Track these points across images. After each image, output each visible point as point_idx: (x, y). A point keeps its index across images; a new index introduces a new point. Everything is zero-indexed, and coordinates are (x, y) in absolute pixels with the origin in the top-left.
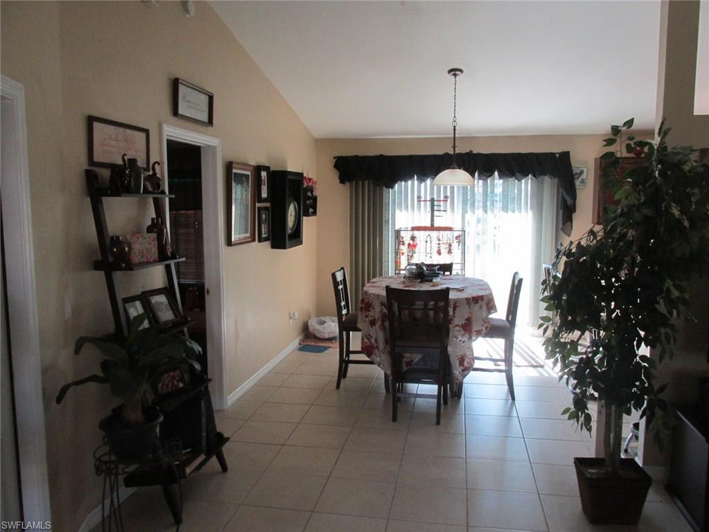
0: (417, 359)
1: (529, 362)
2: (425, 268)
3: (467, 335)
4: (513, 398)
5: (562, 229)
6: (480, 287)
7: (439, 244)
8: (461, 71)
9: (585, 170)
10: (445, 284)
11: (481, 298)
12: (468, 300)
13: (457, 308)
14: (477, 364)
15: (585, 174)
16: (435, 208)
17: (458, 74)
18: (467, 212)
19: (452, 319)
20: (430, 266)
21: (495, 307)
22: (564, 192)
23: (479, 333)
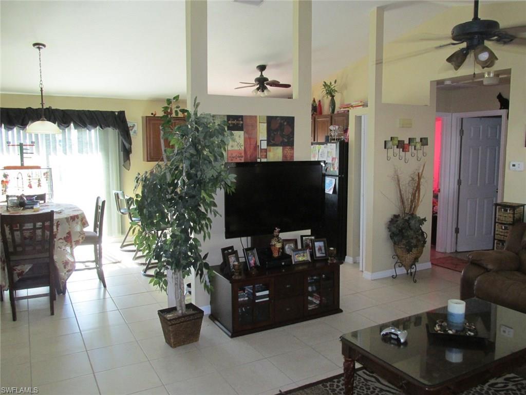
0: (27, 270)
1: (110, 261)
2: (25, 199)
3: (69, 244)
4: (105, 286)
5: (124, 165)
6: (74, 209)
7: (29, 180)
8: (44, 46)
9: (136, 124)
10: (44, 209)
11: (77, 216)
12: (67, 219)
13: (60, 226)
14: (78, 266)
15: (136, 127)
16: (24, 151)
17: (41, 48)
18: (50, 154)
19: (56, 234)
20: (29, 197)
21: (87, 223)
22: (123, 139)
23: (77, 243)
